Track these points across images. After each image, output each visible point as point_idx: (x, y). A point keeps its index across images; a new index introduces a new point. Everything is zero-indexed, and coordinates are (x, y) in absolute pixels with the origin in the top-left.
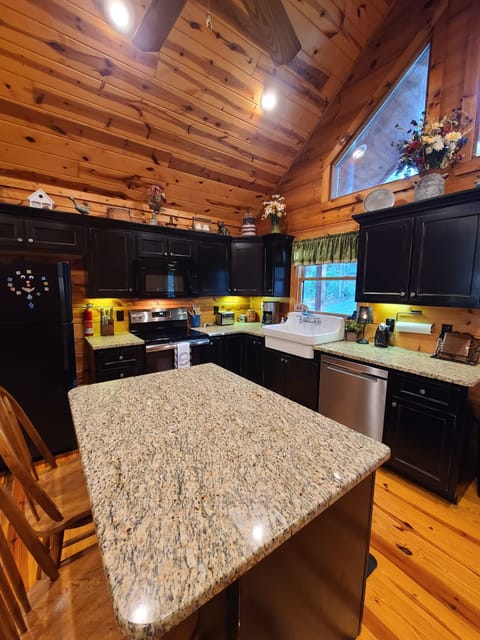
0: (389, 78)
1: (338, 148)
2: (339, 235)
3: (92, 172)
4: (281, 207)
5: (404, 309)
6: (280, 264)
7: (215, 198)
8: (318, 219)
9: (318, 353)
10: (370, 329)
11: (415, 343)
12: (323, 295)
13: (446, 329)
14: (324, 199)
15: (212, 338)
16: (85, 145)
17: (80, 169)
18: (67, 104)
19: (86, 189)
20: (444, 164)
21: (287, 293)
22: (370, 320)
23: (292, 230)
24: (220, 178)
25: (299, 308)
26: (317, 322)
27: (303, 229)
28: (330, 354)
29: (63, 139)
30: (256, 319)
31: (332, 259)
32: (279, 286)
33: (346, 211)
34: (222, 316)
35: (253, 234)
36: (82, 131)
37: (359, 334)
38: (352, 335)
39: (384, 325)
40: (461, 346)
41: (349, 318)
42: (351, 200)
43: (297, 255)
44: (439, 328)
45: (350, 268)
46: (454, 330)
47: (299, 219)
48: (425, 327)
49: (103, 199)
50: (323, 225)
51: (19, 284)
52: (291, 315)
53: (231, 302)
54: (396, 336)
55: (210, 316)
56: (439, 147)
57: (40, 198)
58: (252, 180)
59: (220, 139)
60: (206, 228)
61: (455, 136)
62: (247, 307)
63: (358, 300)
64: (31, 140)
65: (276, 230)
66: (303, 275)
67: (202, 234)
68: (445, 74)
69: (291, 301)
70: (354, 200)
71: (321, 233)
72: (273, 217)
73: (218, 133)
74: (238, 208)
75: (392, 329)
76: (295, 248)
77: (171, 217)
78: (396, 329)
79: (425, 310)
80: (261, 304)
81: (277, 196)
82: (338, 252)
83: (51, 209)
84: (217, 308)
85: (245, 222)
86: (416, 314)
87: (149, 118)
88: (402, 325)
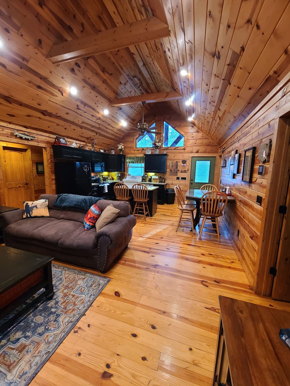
1: (137, 136)
2: (139, 157)
4: (123, 147)
5: (153, 174)
8: (133, 152)
10: (147, 179)
11: (156, 180)
13: (160, 177)
14: (135, 147)
15: (110, 183)
16: (84, 131)
18: (87, 124)
20: (159, 148)
21: (124, 171)
22: (147, 177)
23: (125, 153)
24: (108, 138)
25: (129, 175)
27: (129, 153)
31: (138, 162)
33: (141, 151)
35: (114, 153)
36: (86, 128)
37: (145, 180)
39: (150, 177)
40: (163, 180)
41: (143, 176)
43: (128, 161)
44: (159, 177)
45: (143, 165)
46: (162, 177)
47: (128, 151)
48: (157, 177)
50: (135, 154)
52: (127, 177)
54: (152, 180)
56: (158, 145)
57: (74, 145)
58: (114, 138)
59: (112, 130)
60: (103, 151)
61: (160, 144)
63: (145, 172)
65: (121, 153)
66: (128, 166)
67: (103, 153)
69: (126, 173)
70: (142, 149)
71: (134, 156)
73: (112, 129)
75: (151, 178)
76: (126, 159)
78: (152, 178)
79: (157, 174)
81: (122, 144)
82: (139, 161)
83: (76, 147)
84: (102, 176)
85: (111, 149)
86: (156, 175)
87: (100, 126)
88: (153, 177)
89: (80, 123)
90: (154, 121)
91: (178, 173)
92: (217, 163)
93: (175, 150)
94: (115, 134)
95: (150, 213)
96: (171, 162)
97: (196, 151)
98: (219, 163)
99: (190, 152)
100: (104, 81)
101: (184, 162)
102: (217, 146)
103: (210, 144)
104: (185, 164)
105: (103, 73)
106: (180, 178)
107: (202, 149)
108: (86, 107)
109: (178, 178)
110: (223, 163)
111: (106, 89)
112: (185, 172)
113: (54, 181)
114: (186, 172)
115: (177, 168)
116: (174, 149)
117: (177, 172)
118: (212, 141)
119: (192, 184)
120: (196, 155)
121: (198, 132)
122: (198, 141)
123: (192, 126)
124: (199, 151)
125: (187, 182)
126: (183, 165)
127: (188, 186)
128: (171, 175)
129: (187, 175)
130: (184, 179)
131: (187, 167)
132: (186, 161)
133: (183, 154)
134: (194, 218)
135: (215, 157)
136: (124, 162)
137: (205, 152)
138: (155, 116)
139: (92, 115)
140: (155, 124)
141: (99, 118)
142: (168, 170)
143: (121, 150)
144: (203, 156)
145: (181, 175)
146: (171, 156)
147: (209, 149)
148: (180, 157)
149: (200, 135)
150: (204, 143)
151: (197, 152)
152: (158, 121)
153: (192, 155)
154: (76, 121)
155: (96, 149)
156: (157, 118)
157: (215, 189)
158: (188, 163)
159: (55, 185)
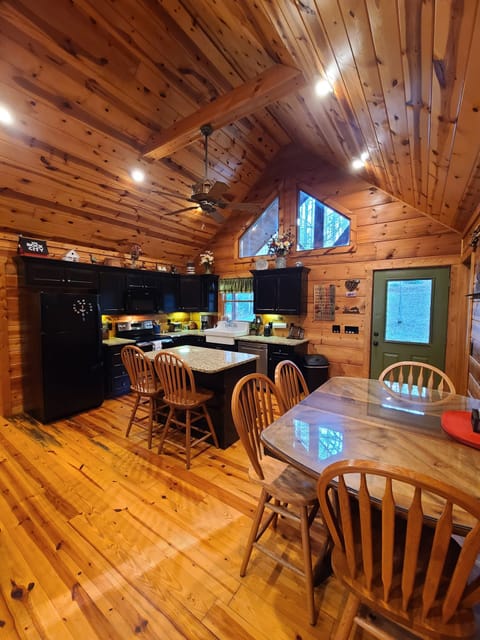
0: (264, 205)
1: (242, 232)
2: (244, 278)
3: (99, 238)
4: (211, 259)
5: (276, 317)
6: (212, 292)
7: (169, 250)
8: (233, 267)
9: (236, 341)
10: (262, 328)
11: (281, 333)
12: (237, 311)
13: (292, 325)
14: (236, 257)
15: (173, 338)
16: (100, 225)
17: (93, 236)
18: (99, 207)
19: (92, 246)
20: (285, 253)
21: (216, 310)
22: (261, 323)
23: (218, 272)
24: (174, 240)
25: (224, 319)
26: (235, 326)
27: (225, 272)
28: (243, 341)
29: (90, 222)
30: (196, 327)
31: (241, 291)
32: (211, 305)
33: (247, 265)
34: (175, 326)
35: (193, 273)
36: (101, 218)
37: (256, 331)
38: (254, 332)
39: (268, 325)
40: (297, 332)
41: (252, 323)
42: (249, 260)
43: (222, 287)
44: (289, 325)
45: (250, 296)
46: (295, 325)
47: (222, 266)
48: (283, 325)
49: (101, 252)
50: (236, 271)
51: (79, 307)
52: (220, 323)
53: (178, 317)
54: (273, 331)
55: (165, 326)
56: (282, 247)
57: (72, 255)
59: (177, 222)
60: (164, 269)
61: (287, 244)
62: (188, 320)
63: (255, 312)
64: (71, 222)
65: (208, 272)
66: (225, 299)
67: (162, 273)
68: (284, 212)
69: (219, 314)
70: (251, 261)
71: (234, 276)
72: (206, 264)
73: (177, 220)
74: (183, 255)
75: (271, 327)
76: (220, 283)
77: (144, 262)
78: (273, 327)
79: (285, 317)
80: (199, 317)
81: (210, 252)
82: (244, 287)
83: (77, 261)
84: (169, 321)
85: (188, 265)
86: (281, 319)
87: (140, 213)
88: (275, 325)
89: (77, 206)
90: (274, 193)
91: (336, 315)
92: (458, 285)
93: (326, 257)
94: (192, 232)
95: (217, 435)
96: (316, 287)
97: (385, 255)
98: (462, 284)
99: (367, 258)
100: (90, 85)
101: (352, 285)
102: (452, 232)
103: (430, 230)
104: (355, 292)
105: (73, 58)
106: (342, 328)
107: (403, 247)
108: (70, 163)
109: (336, 329)
110: (476, 281)
111: (107, 110)
112: (355, 311)
113: (18, 336)
114: (358, 312)
115: (332, 301)
116: (325, 254)
117: (333, 313)
118: (434, 220)
119: (376, 344)
120: (387, 264)
121: (389, 201)
122: (392, 228)
123: (371, 189)
124: (395, 255)
125: (362, 340)
126: (348, 293)
127: (365, 351)
128: (318, 319)
129: (362, 321)
130: (355, 330)
131: (362, 300)
132: (357, 284)
133: (348, 264)
134: (313, 564)
135: (449, 266)
136: (216, 292)
137: (414, 255)
138: (277, 180)
139: (103, 186)
140: (277, 201)
141: (126, 192)
142: (311, 307)
143: (207, 264)
144: (407, 266)
145: (343, 320)
146: (317, 271)
147: (426, 244)
148: (341, 273)
149: (396, 208)
150: (408, 230)
151: (390, 257)
152: (285, 191)
153: (375, 266)
154: (62, 200)
155: (147, 264)
156: (281, 186)
157: (441, 386)
158: (364, 288)
159: (19, 345)
